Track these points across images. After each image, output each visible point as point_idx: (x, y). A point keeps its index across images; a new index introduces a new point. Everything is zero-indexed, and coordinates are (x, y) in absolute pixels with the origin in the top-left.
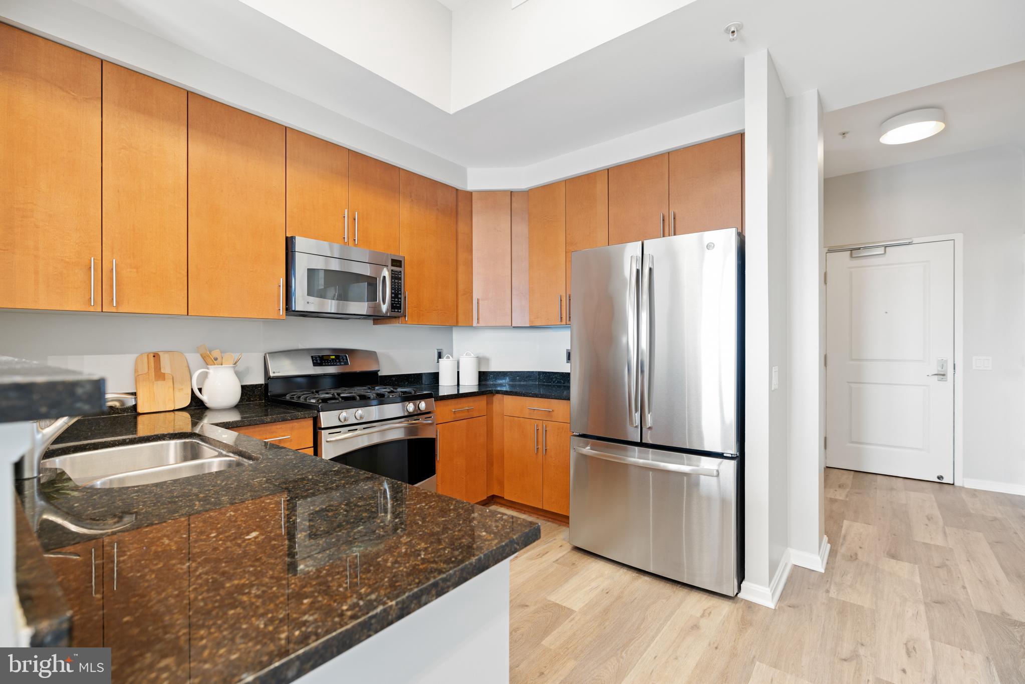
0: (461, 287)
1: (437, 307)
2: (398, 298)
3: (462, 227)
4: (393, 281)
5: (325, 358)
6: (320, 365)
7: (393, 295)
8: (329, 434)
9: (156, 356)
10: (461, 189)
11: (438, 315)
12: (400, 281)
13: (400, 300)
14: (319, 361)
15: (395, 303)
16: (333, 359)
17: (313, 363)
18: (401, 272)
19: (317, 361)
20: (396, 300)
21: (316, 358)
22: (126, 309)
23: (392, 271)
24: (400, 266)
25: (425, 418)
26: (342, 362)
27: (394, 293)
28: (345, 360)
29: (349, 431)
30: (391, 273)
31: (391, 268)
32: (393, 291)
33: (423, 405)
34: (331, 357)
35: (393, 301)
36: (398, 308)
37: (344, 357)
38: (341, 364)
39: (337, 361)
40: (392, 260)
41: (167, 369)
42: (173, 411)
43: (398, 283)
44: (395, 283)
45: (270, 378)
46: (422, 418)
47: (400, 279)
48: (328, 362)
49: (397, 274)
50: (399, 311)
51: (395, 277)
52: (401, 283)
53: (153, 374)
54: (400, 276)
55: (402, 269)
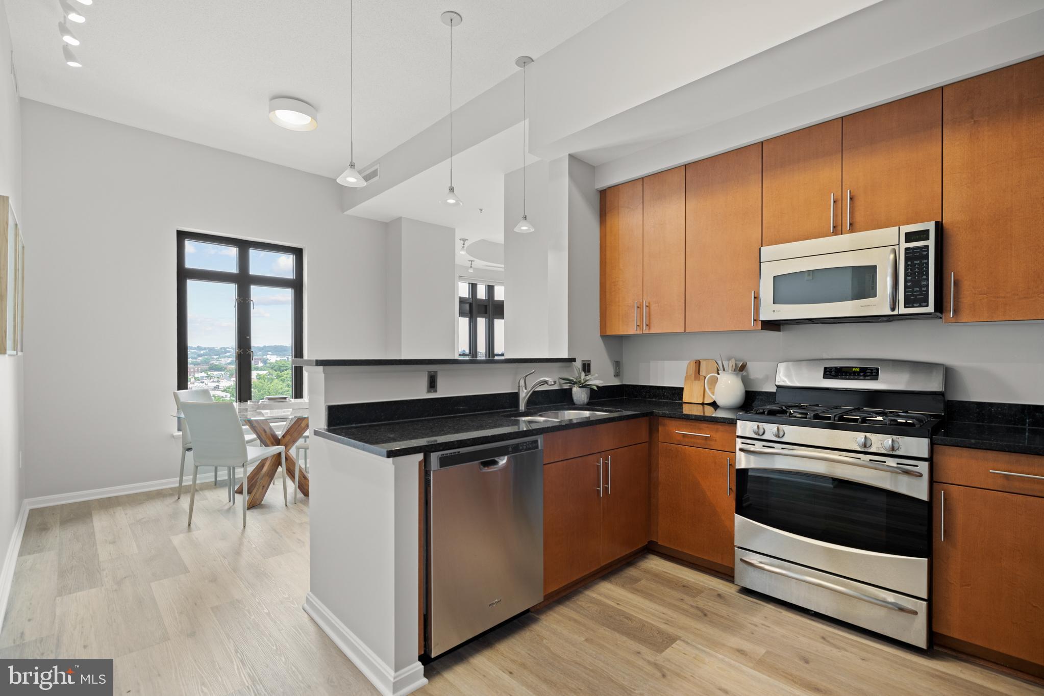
2: (921, 286)
4: (910, 263)
5: (843, 370)
6: (835, 377)
7: (909, 284)
8: (742, 443)
9: (698, 363)
12: (926, 261)
13: (924, 289)
14: (833, 373)
15: (912, 295)
16: (855, 372)
17: (824, 375)
18: (927, 247)
19: (831, 372)
20: (916, 289)
21: (831, 368)
22: (653, 331)
23: (906, 249)
24: (927, 238)
25: (898, 464)
26: (868, 376)
27: (910, 281)
28: (874, 374)
29: (763, 446)
30: (906, 253)
31: (904, 245)
32: (909, 278)
33: (890, 442)
34: (854, 369)
35: (909, 292)
36: (924, 302)
37: (875, 371)
38: (867, 378)
39: (862, 374)
40: (907, 234)
41: (703, 373)
42: (703, 404)
43: (921, 264)
44: (913, 265)
45: (778, 386)
46: (892, 462)
47: (927, 257)
48: (846, 375)
49: (917, 252)
50: (924, 304)
51: (915, 258)
52: (927, 264)
53: (693, 375)
54: (925, 253)
55: (931, 243)
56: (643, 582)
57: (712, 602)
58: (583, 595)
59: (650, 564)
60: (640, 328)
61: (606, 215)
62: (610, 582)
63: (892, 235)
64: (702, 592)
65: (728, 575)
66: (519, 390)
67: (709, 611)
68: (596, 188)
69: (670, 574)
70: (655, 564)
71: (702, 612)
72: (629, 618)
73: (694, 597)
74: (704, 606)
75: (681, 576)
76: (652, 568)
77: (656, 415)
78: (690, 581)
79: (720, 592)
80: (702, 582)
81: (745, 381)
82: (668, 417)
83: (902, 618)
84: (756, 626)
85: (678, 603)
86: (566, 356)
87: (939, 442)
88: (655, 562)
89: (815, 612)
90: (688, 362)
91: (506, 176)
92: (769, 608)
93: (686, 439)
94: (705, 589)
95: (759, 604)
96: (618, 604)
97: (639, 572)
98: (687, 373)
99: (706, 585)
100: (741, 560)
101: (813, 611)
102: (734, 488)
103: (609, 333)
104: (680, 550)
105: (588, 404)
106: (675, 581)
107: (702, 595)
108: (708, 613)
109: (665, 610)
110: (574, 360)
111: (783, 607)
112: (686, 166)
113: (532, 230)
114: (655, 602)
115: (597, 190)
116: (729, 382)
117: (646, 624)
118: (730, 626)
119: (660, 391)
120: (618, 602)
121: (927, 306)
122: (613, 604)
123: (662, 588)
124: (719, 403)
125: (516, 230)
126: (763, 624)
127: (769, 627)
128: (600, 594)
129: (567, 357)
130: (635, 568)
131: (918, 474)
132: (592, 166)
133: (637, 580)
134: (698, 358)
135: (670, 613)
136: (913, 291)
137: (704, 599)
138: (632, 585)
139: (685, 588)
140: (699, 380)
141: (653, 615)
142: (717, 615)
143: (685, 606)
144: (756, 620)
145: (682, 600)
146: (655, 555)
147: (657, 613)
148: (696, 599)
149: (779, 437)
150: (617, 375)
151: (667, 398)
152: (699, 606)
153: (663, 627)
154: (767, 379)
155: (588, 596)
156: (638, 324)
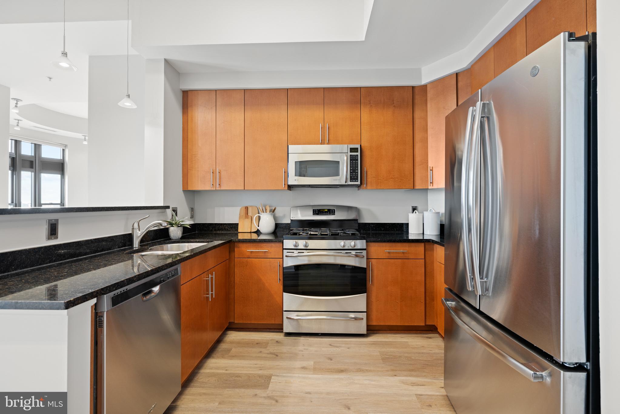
0: (418, 159)
1: (393, 176)
2: (356, 173)
3: (417, 114)
4: (351, 162)
5: (321, 210)
6: (318, 214)
7: (351, 171)
8: (287, 252)
9: (247, 208)
10: (417, 86)
11: (395, 181)
12: (357, 162)
13: (357, 174)
14: (317, 212)
15: (353, 176)
16: (326, 211)
17: (313, 213)
18: (357, 155)
19: (316, 212)
20: (354, 174)
21: (316, 210)
22: (223, 188)
23: (351, 155)
24: (357, 152)
25: (356, 253)
26: (331, 213)
27: (352, 170)
28: (333, 212)
29: (298, 252)
30: (350, 157)
31: (350, 154)
32: (351, 168)
33: (353, 244)
34: (325, 210)
35: (351, 175)
36: (356, 179)
37: (333, 211)
38: (331, 214)
39: (328, 212)
40: (351, 148)
41: (250, 214)
42: (251, 232)
43: (355, 163)
44: (353, 163)
45: (291, 220)
46: (353, 252)
47: (357, 160)
48: (322, 213)
49: (354, 157)
50: (357, 181)
51: (353, 159)
52: (358, 163)
53: (244, 216)
54: (357, 158)
55: (359, 154)
56: (234, 350)
57: (276, 347)
58: (200, 374)
59: (231, 337)
60: (214, 187)
61: (188, 109)
62: (213, 358)
63: (345, 148)
64: (268, 343)
65: (279, 328)
66: (133, 231)
67: (277, 353)
68: (180, 88)
69: (246, 339)
70: (233, 336)
71: (275, 355)
72: (238, 376)
73: (266, 348)
74: (273, 351)
75: (252, 338)
76: (234, 339)
77: (233, 242)
78: (259, 339)
79: (277, 339)
80: (265, 337)
81: (275, 218)
82: (242, 242)
83: (357, 323)
84: (302, 351)
85: (260, 355)
86: (161, 204)
87: (369, 241)
88: (234, 335)
89: (321, 333)
90: (240, 208)
91: (91, 57)
92: (302, 339)
93: (253, 254)
94: (268, 341)
95: (297, 339)
96: (226, 370)
97: (227, 345)
98: (240, 214)
99: (268, 339)
100: (287, 318)
101: (320, 333)
102: (282, 279)
103: (190, 189)
104: (249, 322)
105: (182, 238)
106: (251, 342)
107: (269, 345)
108: (277, 354)
109: (255, 362)
110: (168, 207)
111: (308, 336)
112: (245, 90)
113: (135, 107)
114: (248, 360)
115: (181, 89)
116: (267, 219)
117: (250, 375)
118: (293, 356)
119: (222, 226)
120: (226, 369)
121: (358, 181)
122: (224, 371)
123: (246, 349)
124: (261, 231)
125: (120, 104)
126: (305, 349)
127: (307, 349)
128: (211, 369)
129: (163, 205)
130: (224, 343)
131: (362, 256)
132: (178, 72)
133: (229, 350)
134: (246, 205)
135: (260, 363)
136: (353, 175)
137: (271, 347)
138: (227, 354)
139: (258, 344)
140: (248, 218)
141: (250, 368)
142: (282, 353)
143: (264, 355)
144: (301, 348)
145: (261, 352)
146: (231, 331)
147: (252, 365)
148: (267, 348)
149: (306, 247)
150: (192, 217)
151: (227, 230)
152: (271, 352)
153: (260, 372)
154: (284, 216)
155: (204, 373)
156: (213, 184)
